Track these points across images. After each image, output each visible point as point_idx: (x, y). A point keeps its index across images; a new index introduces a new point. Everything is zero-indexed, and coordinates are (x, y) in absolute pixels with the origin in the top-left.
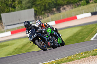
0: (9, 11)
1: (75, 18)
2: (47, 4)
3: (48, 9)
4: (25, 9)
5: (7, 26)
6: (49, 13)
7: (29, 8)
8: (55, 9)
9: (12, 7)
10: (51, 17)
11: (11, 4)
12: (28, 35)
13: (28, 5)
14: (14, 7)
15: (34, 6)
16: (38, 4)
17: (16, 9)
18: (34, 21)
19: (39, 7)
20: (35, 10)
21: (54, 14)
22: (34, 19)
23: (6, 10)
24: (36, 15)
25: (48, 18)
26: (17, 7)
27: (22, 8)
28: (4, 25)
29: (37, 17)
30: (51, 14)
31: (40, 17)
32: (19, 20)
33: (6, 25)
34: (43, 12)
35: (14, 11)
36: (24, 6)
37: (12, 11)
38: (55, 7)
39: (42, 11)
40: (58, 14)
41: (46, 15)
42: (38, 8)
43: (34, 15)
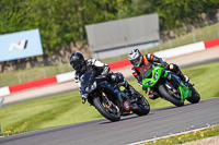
0: (103, 20)
2: (186, 5)
3: (189, 15)
4: (138, 15)
5: (97, 52)
6: (192, 23)
7: (147, 12)
8: (204, 15)
9: (109, 11)
10: (196, 32)
11: (107, 5)
12: (79, 85)
13: (145, 6)
14: (114, 11)
15: (158, 8)
16: (168, 5)
17: (119, 14)
18: (157, 41)
19: (169, 11)
20: (160, 18)
21: (201, 27)
22: (157, 37)
23: (97, 17)
24: (162, 28)
25: (190, 34)
26: (120, 11)
27: (131, 13)
28: (91, 49)
29: (166, 33)
30: (196, 27)
31: (172, 34)
32: (126, 39)
33: (96, 49)
34: (177, 22)
35: (114, 19)
36: (136, 8)
37: (109, 19)
38: (204, 12)
39: (175, 20)
40: (211, 26)
41: (185, 28)
42: (166, 14)
43: (158, 28)
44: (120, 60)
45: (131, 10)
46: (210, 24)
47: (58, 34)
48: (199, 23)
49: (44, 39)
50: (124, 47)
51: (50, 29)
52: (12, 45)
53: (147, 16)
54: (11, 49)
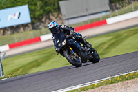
22: (109, 9)
24: (111, 2)
28: (64, 18)
29: (113, 5)
31: (118, 5)
32: (87, 10)
33: (67, 18)
43: (108, 2)
44: (83, 24)
47: (41, 8)
49: (31, 11)
51: (36, 5)
52: (10, 16)
54: (9, 19)
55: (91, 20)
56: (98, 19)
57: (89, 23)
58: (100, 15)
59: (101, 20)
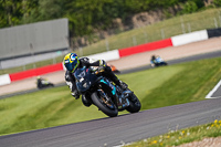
0: (6, 25)
1: (169, 43)
2: (100, 9)
3: (102, 20)
4: (44, 19)
6: (105, 29)
7: (55, 16)
8: (119, 20)
9: (13, 15)
10: (109, 39)
11: (11, 7)
13: (53, 10)
14: (18, 15)
15: (68, 12)
17: (24, 17)
18: (66, 49)
20: (70, 23)
21: (116, 33)
22: (67, 45)
24: (71, 34)
25: (102, 42)
26: (26, 15)
27: (38, 18)
29: (75, 39)
30: (110, 34)
31: (83, 41)
34: (89, 27)
35: (18, 24)
36: (42, 11)
37: (14, 24)
38: (119, 17)
41: (98, 35)
43: (67, 33)
44: (24, 70)
45: (38, 14)
46: (126, 30)
48: (113, 29)
50: (29, 55)
53: (55, 21)
55: (38, 63)
56: (49, 61)
57: (35, 67)
58: (54, 55)
59: (54, 63)
